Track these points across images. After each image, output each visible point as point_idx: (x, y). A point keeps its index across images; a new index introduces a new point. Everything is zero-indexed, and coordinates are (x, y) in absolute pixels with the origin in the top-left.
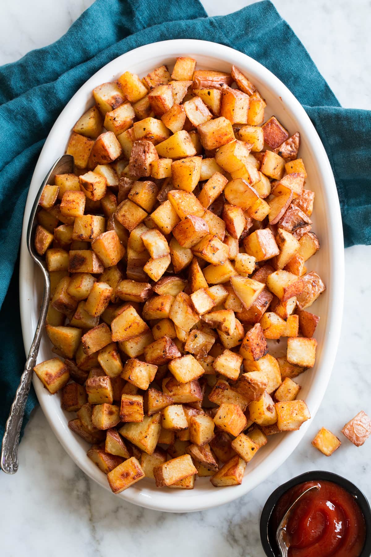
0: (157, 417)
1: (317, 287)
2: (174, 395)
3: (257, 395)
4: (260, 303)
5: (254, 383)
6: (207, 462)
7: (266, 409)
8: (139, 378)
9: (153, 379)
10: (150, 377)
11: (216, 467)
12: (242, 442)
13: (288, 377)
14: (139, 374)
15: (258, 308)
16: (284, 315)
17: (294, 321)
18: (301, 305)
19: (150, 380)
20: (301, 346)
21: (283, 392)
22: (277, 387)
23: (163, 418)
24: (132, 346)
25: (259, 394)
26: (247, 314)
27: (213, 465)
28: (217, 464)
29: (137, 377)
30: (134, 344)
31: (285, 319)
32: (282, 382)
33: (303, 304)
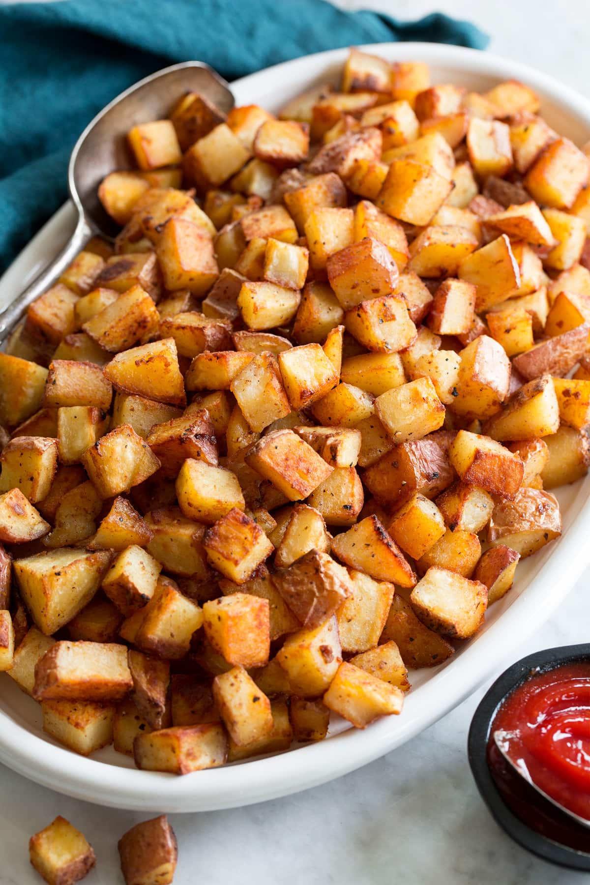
0: (102, 556)
1: (543, 517)
2: (158, 531)
3: (316, 610)
4: (424, 467)
5: (326, 575)
6: (147, 694)
7: (318, 647)
8: (115, 457)
9: (139, 482)
10: (136, 473)
11: (158, 713)
12: (238, 679)
13: (396, 641)
14: (118, 449)
15: (415, 472)
16: (453, 517)
17: (467, 541)
18: (497, 531)
19: (133, 478)
20: (451, 585)
21: (369, 661)
22: (363, 648)
23: (112, 563)
24: (135, 406)
25: (323, 610)
26: (385, 478)
27: (156, 705)
28: (164, 708)
29: (113, 452)
30: (140, 408)
31: (452, 524)
32: (380, 644)
33: (501, 529)
